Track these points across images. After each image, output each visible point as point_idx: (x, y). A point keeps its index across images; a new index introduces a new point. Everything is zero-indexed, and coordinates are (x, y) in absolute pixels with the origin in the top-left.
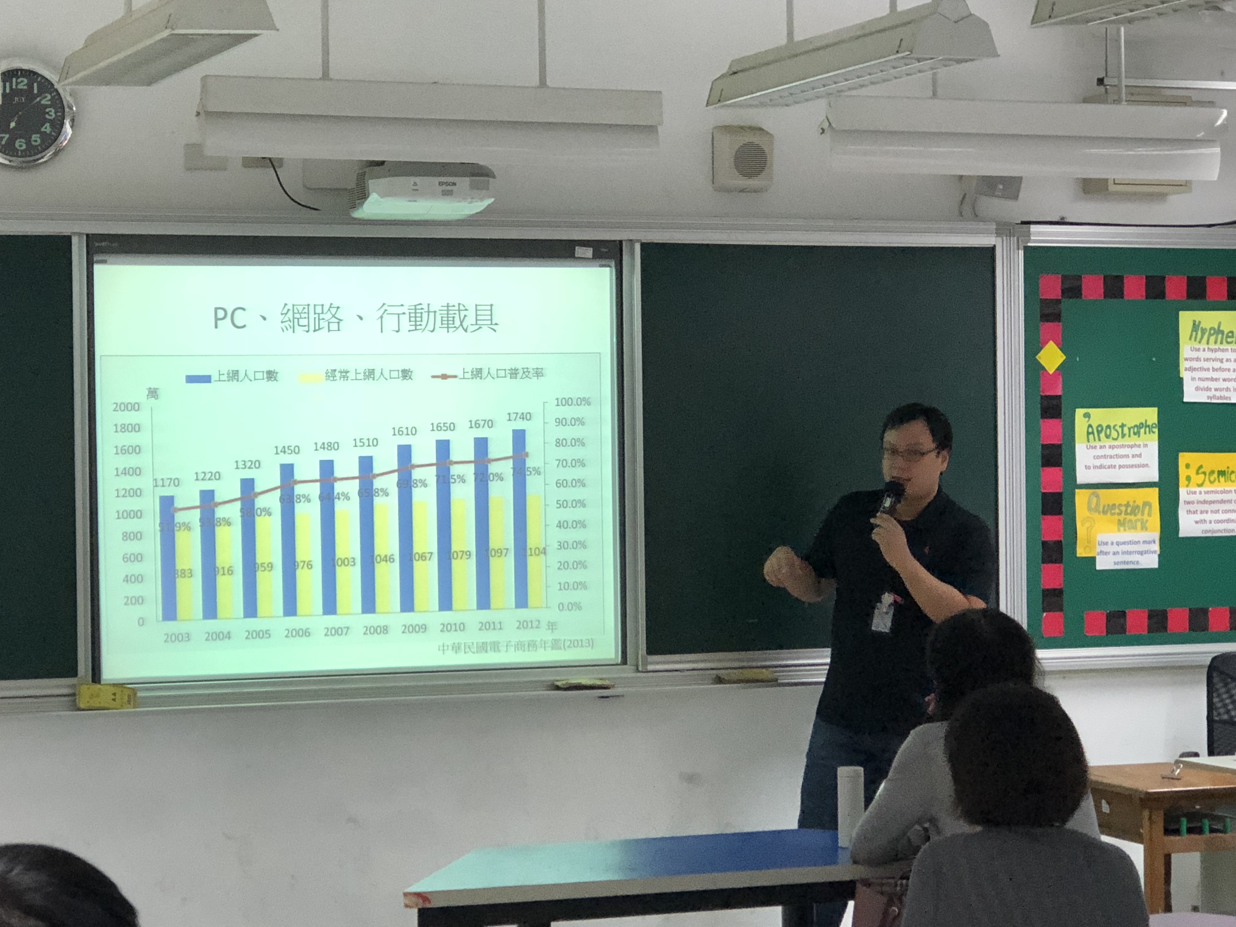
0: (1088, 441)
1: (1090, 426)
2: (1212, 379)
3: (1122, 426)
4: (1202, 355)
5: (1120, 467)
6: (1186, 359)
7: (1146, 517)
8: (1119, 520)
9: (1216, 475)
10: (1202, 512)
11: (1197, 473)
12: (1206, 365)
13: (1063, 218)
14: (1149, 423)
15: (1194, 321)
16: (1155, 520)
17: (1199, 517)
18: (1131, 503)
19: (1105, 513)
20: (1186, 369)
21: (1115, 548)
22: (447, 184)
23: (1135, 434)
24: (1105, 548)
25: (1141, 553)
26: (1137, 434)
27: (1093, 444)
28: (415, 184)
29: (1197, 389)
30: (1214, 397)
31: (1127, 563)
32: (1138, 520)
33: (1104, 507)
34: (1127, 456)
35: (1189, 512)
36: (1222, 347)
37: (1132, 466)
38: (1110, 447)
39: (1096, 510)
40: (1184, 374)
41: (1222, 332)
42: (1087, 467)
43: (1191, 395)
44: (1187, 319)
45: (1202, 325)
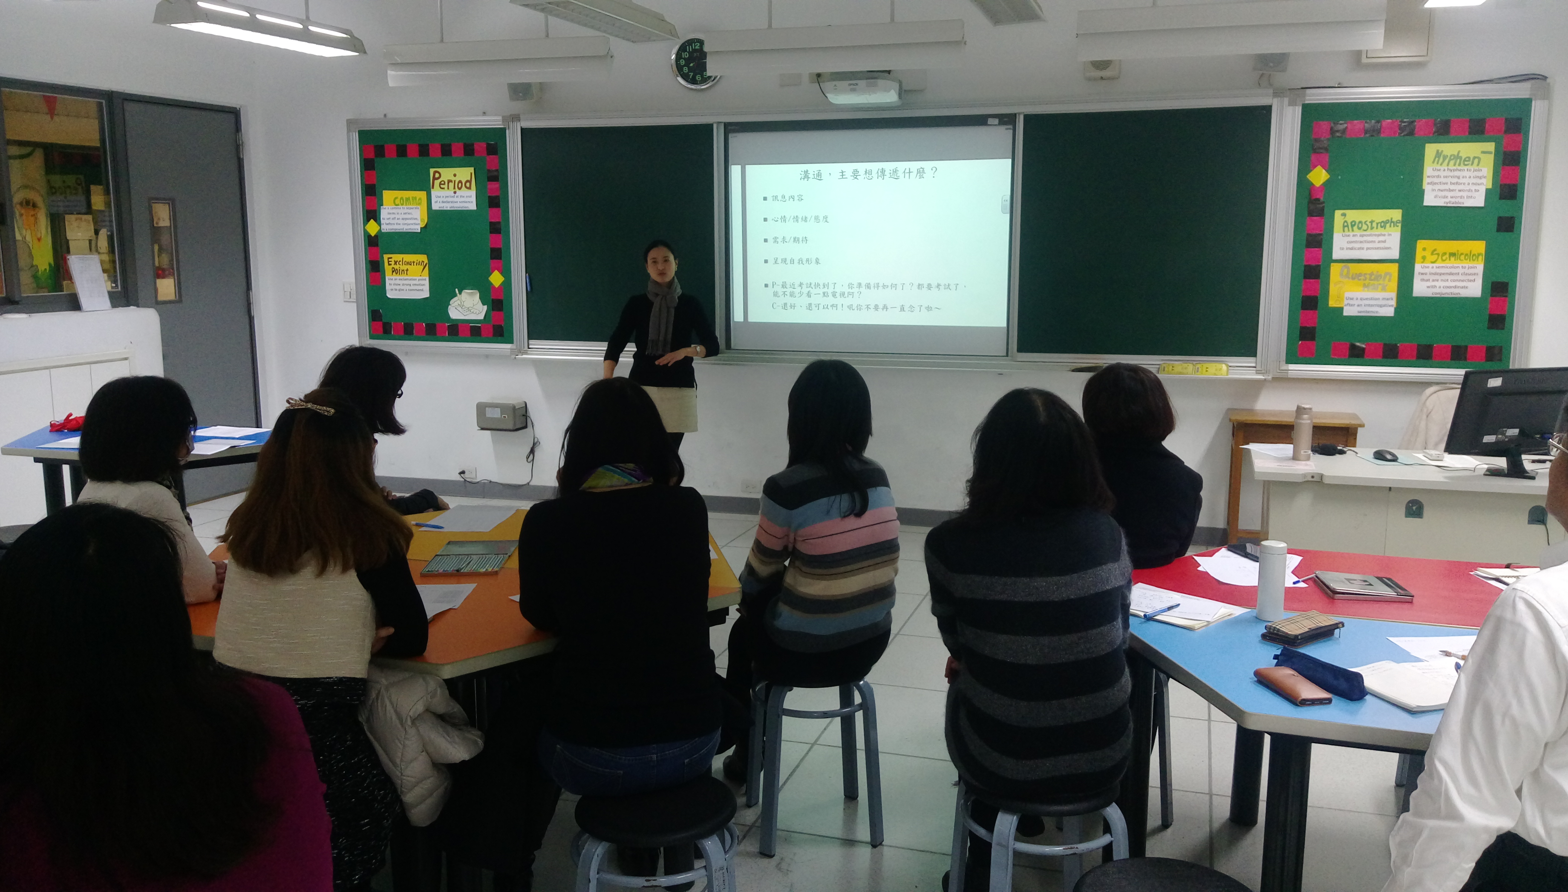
0: (1344, 231)
1: (1346, 222)
2: (1450, 190)
4: (1442, 174)
5: (1368, 249)
6: (1428, 177)
7: (1386, 282)
8: (1364, 284)
9: (1447, 256)
10: (1433, 281)
11: (1432, 254)
12: (1444, 180)
14: (1395, 220)
15: (1438, 151)
16: (1394, 284)
17: (1429, 284)
18: (1375, 273)
19: (1353, 278)
20: (1428, 184)
21: (1360, 302)
22: (854, 84)
23: (1381, 227)
24: (1351, 302)
25: (1381, 306)
26: (1384, 227)
27: (1347, 233)
29: (1436, 197)
30: (1450, 202)
31: (1368, 312)
32: (1380, 284)
33: (1353, 275)
34: (1374, 242)
35: (1423, 280)
36: (1459, 168)
37: (1378, 248)
38: (1360, 236)
39: (1347, 276)
40: (1425, 186)
41: (1461, 158)
42: (1342, 249)
43: (1430, 200)
44: (1431, 149)
45: (1444, 153)
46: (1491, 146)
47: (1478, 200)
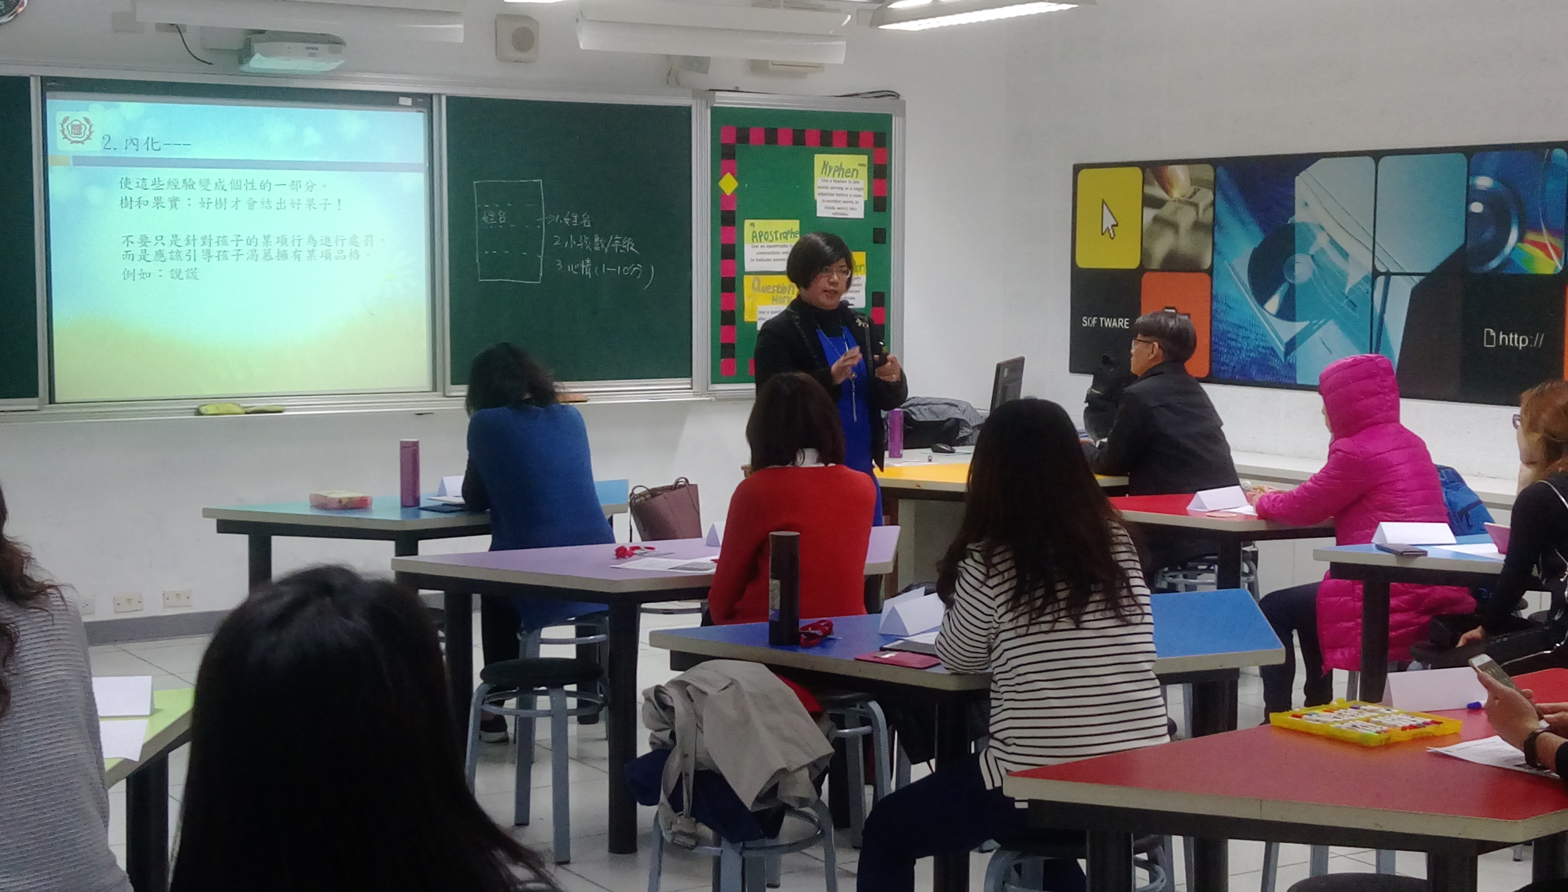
0: (753, 242)
1: (754, 232)
2: (836, 201)
3: (776, 232)
4: (829, 184)
5: (775, 260)
6: (819, 188)
8: (772, 297)
12: (832, 191)
13: (737, 88)
14: (794, 230)
15: (825, 162)
18: (781, 285)
19: (764, 291)
20: (818, 195)
22: (312, 48)
23: (784, 238)
26: (786, 238)
27: (757, 244)
28: (289, 48)
29: (826, 208)
30: (837, 214)
33: (762, 287)
34: (778, 253)
36: (843, 179)
38: (768, 246)
39: (758, 290)
40: (818, 198)
41: (843, 169)
42: (752, 260)
43: (822, 212)
44: (819, 159)
45: (829, 164)
46: (864, 159)
47: (858, 213)
